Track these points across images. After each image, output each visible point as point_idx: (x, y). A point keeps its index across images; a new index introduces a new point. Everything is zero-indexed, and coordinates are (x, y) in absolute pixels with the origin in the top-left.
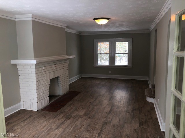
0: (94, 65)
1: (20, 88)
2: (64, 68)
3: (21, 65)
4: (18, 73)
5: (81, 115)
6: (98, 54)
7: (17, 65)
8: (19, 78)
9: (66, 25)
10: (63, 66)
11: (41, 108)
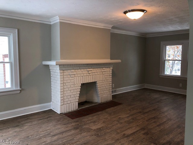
0: (160, 75)
1: (51, 89)
2: (104, 73)
3: (52, 66)
4: (50, 74)
5: (92, 129)
6: (166, 61)
7: (49, 66)
8: (51, 79)
9: (111, 26)
10: (103, 71)
11: (66, 112)
